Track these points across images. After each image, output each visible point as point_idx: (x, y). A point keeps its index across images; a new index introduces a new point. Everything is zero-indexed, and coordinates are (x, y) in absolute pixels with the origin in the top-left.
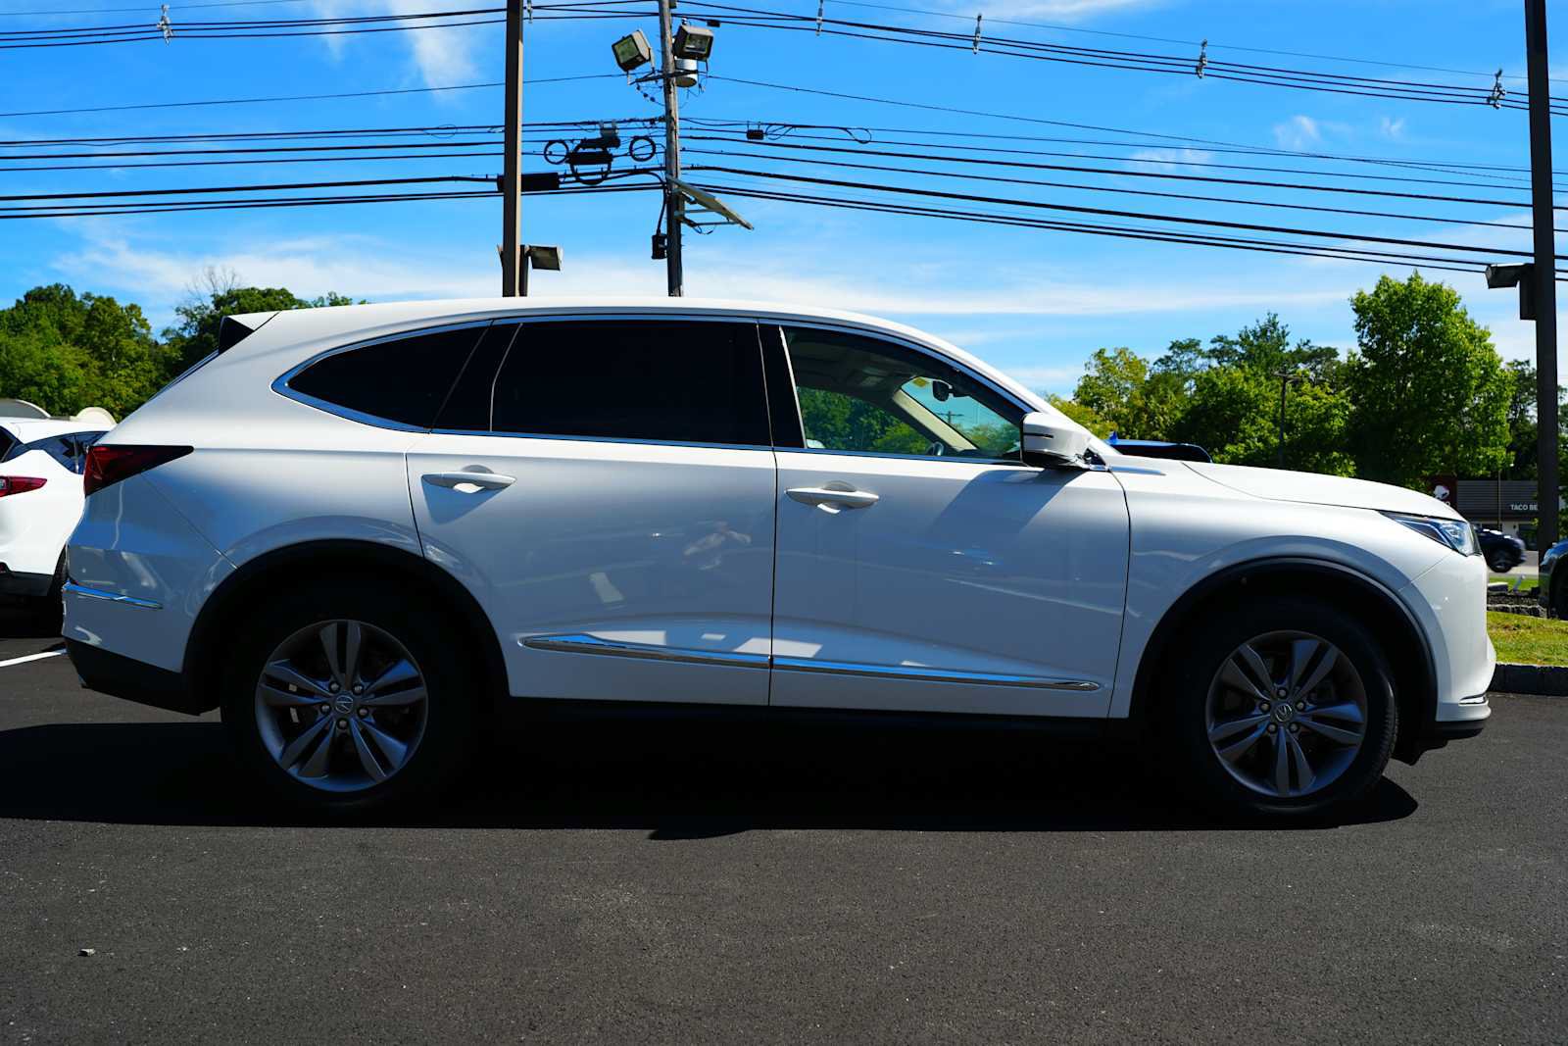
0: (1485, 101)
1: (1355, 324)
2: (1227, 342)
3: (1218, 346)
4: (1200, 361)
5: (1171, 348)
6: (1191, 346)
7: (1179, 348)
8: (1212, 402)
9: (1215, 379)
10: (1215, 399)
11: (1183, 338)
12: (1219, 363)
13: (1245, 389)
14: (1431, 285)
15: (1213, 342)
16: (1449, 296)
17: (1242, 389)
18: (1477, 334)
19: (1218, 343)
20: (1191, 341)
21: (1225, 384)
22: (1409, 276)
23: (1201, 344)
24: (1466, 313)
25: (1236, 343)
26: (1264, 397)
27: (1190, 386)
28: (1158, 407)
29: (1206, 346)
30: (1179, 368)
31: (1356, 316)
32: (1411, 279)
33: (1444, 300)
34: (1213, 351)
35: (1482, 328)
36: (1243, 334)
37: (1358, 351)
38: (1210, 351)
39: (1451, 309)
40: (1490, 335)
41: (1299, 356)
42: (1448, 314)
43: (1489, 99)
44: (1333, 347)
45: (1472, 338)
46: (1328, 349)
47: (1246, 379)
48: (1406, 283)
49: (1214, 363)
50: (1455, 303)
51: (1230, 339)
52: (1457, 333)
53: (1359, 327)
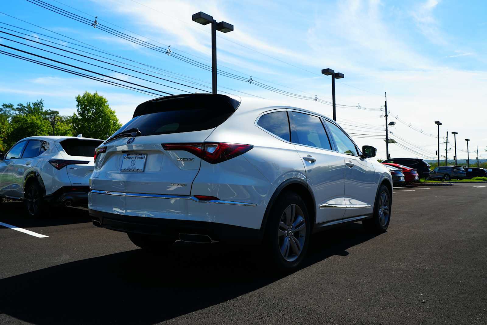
0: (92, 24)
1: (77, 105)
2: (23, 106)
3: (19, 107)
4: (12, 111)
5: (2, 106)
6: (11, 106)
7: (6, 106)
8: (25, 126)
9: (27, 119)
10: (26, 125)
11: (8, 103)
12: (19, 112)
13: (37, 123)
14: (99, 96)
15: (18, 105)
16: (105, 100)
17: (36, 122)
18: (112, 112)
19: (19, 106)
20: (11, 104)
21: (30, 121)
22: (94, 93)
23: (14, 106)
24: (108, 106)
25: (26, 107)
26: (43, 125)
27: (10, 119)
28: (2, 126)
29: (15, 107)
30: (5, 113)
31: (77, 103)
32: (95, 94)
33: (103, 101)
34: (17, 108)
35: (113, 110)
36: (29, 103)
37: (77, 113)
38: (16, 108)
39: (105, 104)
40: (115, 112)
41: (46, 113)
42: (104, 105)
43: (93, 24)
44: (58, 111)
45: (111, 113)
46: (56, 111)
47: (37, 119)
48: (93, 94)
49: (17, 112)
50: (106, 102)
51: (24, 105)
52: (106, 111)
53: (78, 106)
